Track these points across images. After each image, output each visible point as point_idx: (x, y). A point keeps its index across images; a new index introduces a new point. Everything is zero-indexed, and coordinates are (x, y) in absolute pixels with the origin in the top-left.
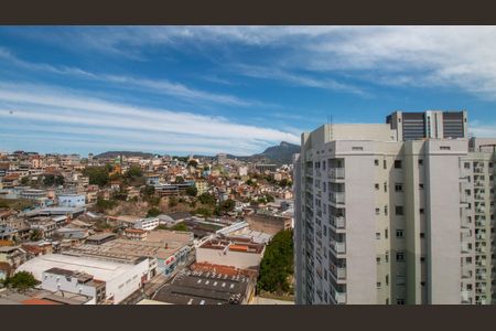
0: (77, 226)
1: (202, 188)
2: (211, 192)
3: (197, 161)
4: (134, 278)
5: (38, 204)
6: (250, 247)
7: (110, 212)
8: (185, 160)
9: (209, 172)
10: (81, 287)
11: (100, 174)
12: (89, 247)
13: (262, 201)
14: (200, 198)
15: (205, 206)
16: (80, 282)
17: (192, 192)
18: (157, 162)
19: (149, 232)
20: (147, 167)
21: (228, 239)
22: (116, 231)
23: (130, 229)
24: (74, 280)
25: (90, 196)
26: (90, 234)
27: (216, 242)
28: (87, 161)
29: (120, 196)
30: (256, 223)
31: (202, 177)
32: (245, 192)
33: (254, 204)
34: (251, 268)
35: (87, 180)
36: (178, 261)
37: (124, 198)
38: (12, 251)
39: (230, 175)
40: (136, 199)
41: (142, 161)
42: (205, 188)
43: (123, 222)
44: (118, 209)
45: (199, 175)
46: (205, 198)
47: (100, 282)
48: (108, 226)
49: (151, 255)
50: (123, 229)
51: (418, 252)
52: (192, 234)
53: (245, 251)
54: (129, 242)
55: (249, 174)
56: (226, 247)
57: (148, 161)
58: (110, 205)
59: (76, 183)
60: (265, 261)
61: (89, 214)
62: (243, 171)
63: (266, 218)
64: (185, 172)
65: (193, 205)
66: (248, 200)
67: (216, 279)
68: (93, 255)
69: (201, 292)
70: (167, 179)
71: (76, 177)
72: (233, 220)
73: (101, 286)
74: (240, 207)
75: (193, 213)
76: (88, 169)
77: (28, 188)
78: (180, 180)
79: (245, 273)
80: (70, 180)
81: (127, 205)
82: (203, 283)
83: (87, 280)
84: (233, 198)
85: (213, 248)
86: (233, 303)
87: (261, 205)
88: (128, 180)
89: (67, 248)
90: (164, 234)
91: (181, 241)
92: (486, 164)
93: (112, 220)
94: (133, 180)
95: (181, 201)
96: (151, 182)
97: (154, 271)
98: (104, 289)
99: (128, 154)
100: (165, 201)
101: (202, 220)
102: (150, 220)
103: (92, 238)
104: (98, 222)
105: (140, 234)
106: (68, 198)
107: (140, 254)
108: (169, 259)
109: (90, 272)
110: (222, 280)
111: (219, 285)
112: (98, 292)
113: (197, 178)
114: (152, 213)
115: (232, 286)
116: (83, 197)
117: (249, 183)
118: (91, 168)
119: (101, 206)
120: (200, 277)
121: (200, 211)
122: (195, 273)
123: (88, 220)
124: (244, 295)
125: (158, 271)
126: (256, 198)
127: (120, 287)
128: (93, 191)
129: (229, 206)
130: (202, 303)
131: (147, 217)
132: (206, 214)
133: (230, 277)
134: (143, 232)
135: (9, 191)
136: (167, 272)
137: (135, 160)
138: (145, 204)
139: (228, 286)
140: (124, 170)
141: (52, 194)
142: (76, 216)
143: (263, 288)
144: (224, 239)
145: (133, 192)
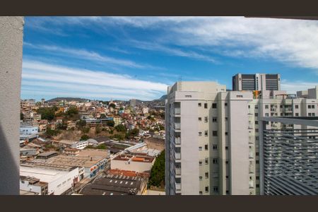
0: (31, 147)
1: (117, 121)
2: (123, 124)
3: (116, 104)
4: (69, 180)
6: (146, 159)
7: (55, 138)
8: (107, 103)
9: (123, 111)
10: (31, 187)
11: (48, 113)
12: (39, 161)
13: (157, 129)
14: (116, 128)
15: (119, 133)
16: (30, 184)
17: (111, 124)
18: (88, 105)
19: (80, 150)
20: (81, 108)
21: (133, 154)
22: (58, 150)
23: (68, 149)
24: (27, 182)
25: (41, 127)
26: (40, 152)
27: (124, 156)
28: (40, 104)
29: (63, 127)
30: (151, 144)
31: (118, 115)
32: (146, 124)
33: (152, 132)
34: (146, 172)
35: (40, 116)
36: (99, 168)
37: (65, 128)
39: (137, 113)
40: (73, 129)
41: (78, 104)
42: (120, 121)
43: (63, 144)
44: (61, 135)
45: (117, 113)
46: (120, 128)
47: (44, 183)
48: (53, 147)
49: (81, 165)
50: (63, 148)
51: (224, 158)
52: (109, 151)
53: (142, 161)
54: (67, 157)
55: (149, 112)
56: (130, 159)
57: (82, 104)
58: (55, 133)
59: (32, 119)
60: (155, 167)
61: (40, 139)
62: (146, 110)
63: (157, 140)
64: (107, 111)
65: (112, 132)
66: (148, 129)
67: (122, 179)
68: (41, 166)
69: (111, 188)
70: (94, 115)
71: (32, 115)
72: (137, 142)
73: (45, 186)
74: (142, 133)
75: (111, 138)
76: (41, 109)
78: (103, 116)
79: (141, 175)
80: (28, 116)
81: (67, 133)
82: (113, 182)
83: (36, 182)
84: (138, 128)
85: (122, 160)
86: (131, 194)
87: (156, 132)
88: (68, 116)
89: (24, 162)
90: (91, 152)
91: (101, 156)
92: (279, 106)
93: (55, 143)
94: (72, 116)
95: (103, 130)
96: (84, 118)
97: (82, 176)
98: (47, 188)
99: (69, 99)
100: (93, 130)
101: (117, 142)
102: (82, 142)
103: (42, 154)
104: (47, 143)
105: (74, 151)
106: (26, 129)
107: (73, 165)
108: (93, 167)
109: (37, 177)
110: (125, 180)
111: (124, 183)
112: (42, 190)
113: (115, 115)
114: (84, 138)
115: (132, 183)
116: (37, 128)
117: (149, 118)
118: (43, 109)
119: (49, 134)
120: (111, 179)
121: (116, 136)
122: (109, 176)
123: (40, 143)
124: (139, 189)
125: (85, 175)
126: (153, 128)
127: (58, 186)
128: (43, 124)
129: (135, 132)
130: (112, 194)
131: (81, 140)
132: (120, 138)
133: (131, 178)
134: (77, 150)
136: (91, 176)
137: (73, 103)
138: (80, 132)
139: (129, 184)
140: (66, 110)
142: (31, 140)
143: (152, 184)
144: (130, 154)
145: (71, 124)
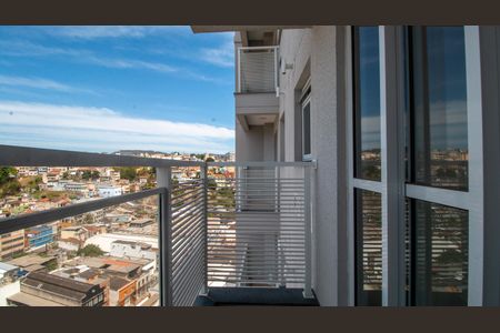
0: (121, 212)
2: (229, 186)
3: (213, 158)
5: (82, 195)
8: (202, 157)
9: (225, 169)
10: (145, 253)
11: (128, 170)
12: (134, 229)
14: (219, 191)
15: (224, 198)
16: (143, 249)
17: (212, 185)
22: (153, 217)
24: (138, 248)
25: (124, 188)
26: (133, 219)
31: (220, 173)
35: (119, 175)
38: (77, 230)
45: (217, 171)
47: (156, 249)
48: (146, 213)
57: (170, 158)
59: (110, 178)
70: (188, 174)
71: (109, 173)
77: (71, 181)
80: (104, 175)
83: (148, 248)
89: (116, 230)
93: (148, 208)
96: (175, 177)
99: (150, 152)
103: (135, 222)
104: (138, 209)
106: (106, 191)
116: (119, 189)
128: (125, 184)
135: (55, 184)
137: (157, 156)
141: (92, 187)
